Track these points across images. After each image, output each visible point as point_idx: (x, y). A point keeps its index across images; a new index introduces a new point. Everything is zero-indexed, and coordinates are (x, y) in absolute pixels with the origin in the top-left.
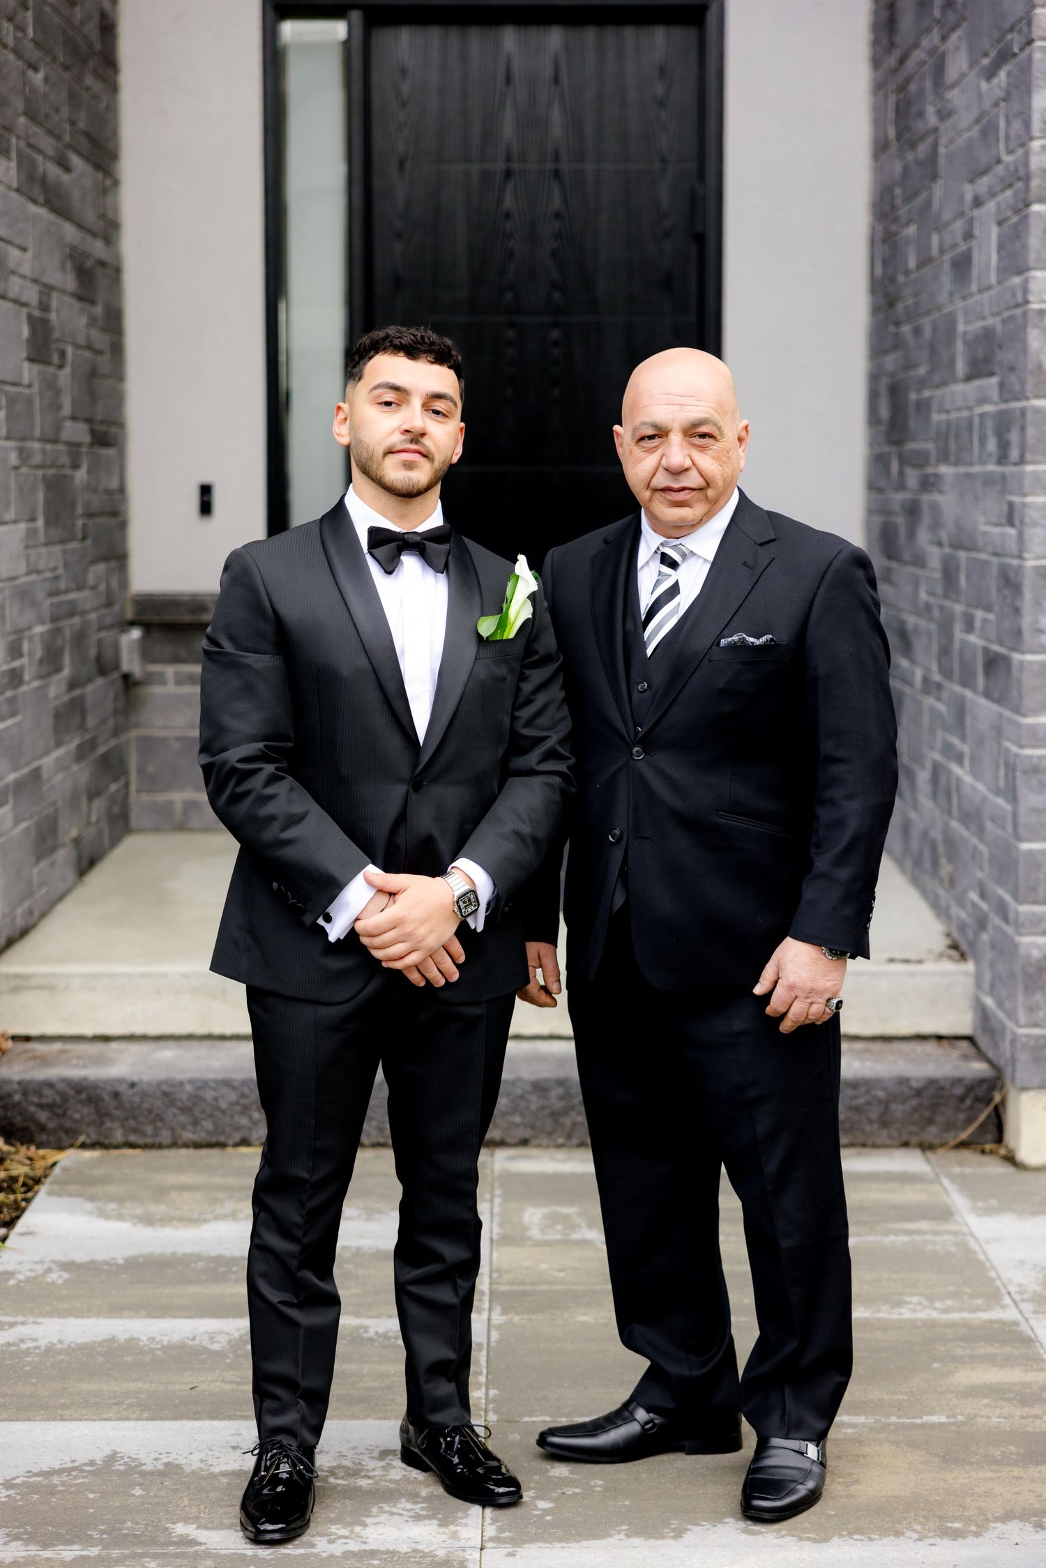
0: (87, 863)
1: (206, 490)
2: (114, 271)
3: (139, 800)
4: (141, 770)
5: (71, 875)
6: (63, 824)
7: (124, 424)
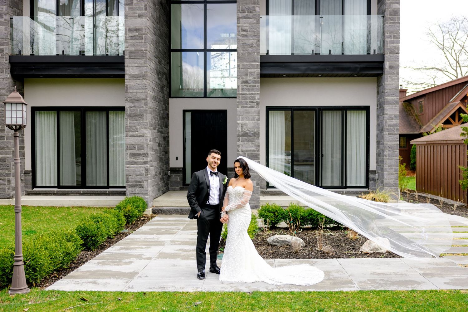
0: (164, 193)
1: (177, 158)
2: (168, 137)
3: (170, 188)
4: (170, 185)
5: (162, 194)
6: (161, 189)
7: (169, 151)
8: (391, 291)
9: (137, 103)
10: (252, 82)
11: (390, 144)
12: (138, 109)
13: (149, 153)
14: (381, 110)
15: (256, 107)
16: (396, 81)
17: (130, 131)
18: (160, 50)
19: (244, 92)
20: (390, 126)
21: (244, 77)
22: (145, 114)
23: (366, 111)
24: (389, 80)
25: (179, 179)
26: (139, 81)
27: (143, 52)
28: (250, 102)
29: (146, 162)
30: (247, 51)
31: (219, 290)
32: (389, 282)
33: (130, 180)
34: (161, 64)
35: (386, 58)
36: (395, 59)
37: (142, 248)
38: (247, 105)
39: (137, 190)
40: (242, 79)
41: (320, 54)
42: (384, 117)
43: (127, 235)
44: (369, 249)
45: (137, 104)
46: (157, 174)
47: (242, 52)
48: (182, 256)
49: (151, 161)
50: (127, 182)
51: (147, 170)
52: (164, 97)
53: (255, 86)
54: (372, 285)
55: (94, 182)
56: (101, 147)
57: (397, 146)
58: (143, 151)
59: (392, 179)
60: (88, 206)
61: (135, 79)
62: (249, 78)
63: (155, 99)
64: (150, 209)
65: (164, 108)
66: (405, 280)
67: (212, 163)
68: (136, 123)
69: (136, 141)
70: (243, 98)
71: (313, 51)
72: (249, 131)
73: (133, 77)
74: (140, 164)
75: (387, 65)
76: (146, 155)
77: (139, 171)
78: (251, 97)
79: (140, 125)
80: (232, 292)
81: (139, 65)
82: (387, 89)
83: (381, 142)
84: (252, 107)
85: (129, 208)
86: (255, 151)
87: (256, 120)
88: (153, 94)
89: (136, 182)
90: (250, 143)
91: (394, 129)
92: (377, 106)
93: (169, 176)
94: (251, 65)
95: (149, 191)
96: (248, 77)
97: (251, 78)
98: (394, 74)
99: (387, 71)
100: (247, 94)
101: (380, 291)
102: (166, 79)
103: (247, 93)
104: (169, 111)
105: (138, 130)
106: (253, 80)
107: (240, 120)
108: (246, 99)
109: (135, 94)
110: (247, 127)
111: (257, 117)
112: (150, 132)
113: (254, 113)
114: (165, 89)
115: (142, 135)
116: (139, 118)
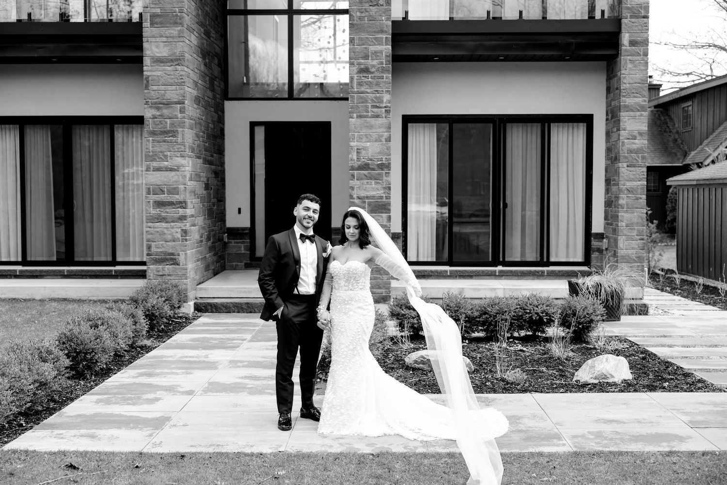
0: (215, 273)
1: (240, 210)
2: (223, 172)
3: (227, 264)
4: (228, 259)
5: (212, 275)
6: (211, 266)
7: (225, 198)
8: (632, 452)
9: (166, 108)
10: (378, 70)
11: (629, 184)
12: (168, 121)
13: (189, 201)
14: (615, 122)
15: (384, 116)
16: (643, 68)
17: (154, 160)
18: (207, 11)
19: (363, 89)
20: (630, 151)
21: (363, 61)
22: (180, 130)
23: (585, 124)
24: (630, 66)
25: (243, 249)
26: (169, 68)
27: (177, 16)
28: (373, 107)
29: (183, 218)
30: (367, 13)
31: (317, 450)
32: (628, 437)
33: (154, 249)
34: (209, 39)
35: (623, 26)
36: (640, 27)
37: (177, 374)
38: (368, 112)
39: (168, 268)
40: (359, 64)
41: (501, 18)
42: (619, 135)
43: (148, 349)
44: (592, 376)
45: (166, 112)
46: (204, 239)
47: (358, 14)
48: (249, 388)
49: (192, 216)
50: (148, 255)
51: (185, 232)
52: (214, 98)
53: (382, 77)
54: (597, 441)
55: (89, 253)
56: (101, 190)
57: (643, 189)
58: (177, 197)
59: (633, 248)
60: (78, 298)
61: (162, 65)
62: (372, 62)
63: (200, 102)
64: (191, 304)
65: (216, 119)
66: (657, 433)
67: (304, 218)
68: (164, 147)
69: (166, 180)
70: (361, 100)
71: (488, 13)
72: (371, 160)
73: (159, 61)
74: (173, 222)
75: (625, 38)
76: (183, 204)
77: (170, 234)
78: (376, 97)
79: (171, 149)
80: (341, 453)
81: (170, 40)
82: (625, 84)
83: (614, 180)
84: (377, 116)
85: (153, 300)
86: (381, 197)
87: (383, 140)
88: (195, 93)
89: (165, 253)
90: (373, 182)
91: (638, 157)
92: (607, 115)
93: (225, 245)
94: (376, 39)
95: (188, 270)
96: (370, 61)
97: (375, 62)
98: (639, 54)
99: (626, 50)
100: (368, 93)
101: (611, 452)
102: (219, 65)
103: (368, 90)
104: (224, 124)
105: (169, 158)
106: (379, 66)
107: (356, 141)
108: (367, 102)
109: (163, 92)
110: (367, 154)
111: (386, 135)
112: (190, 162)
113: (380, 127)
114: (218, 84)
115: (175, 168)
116: (170, 137)
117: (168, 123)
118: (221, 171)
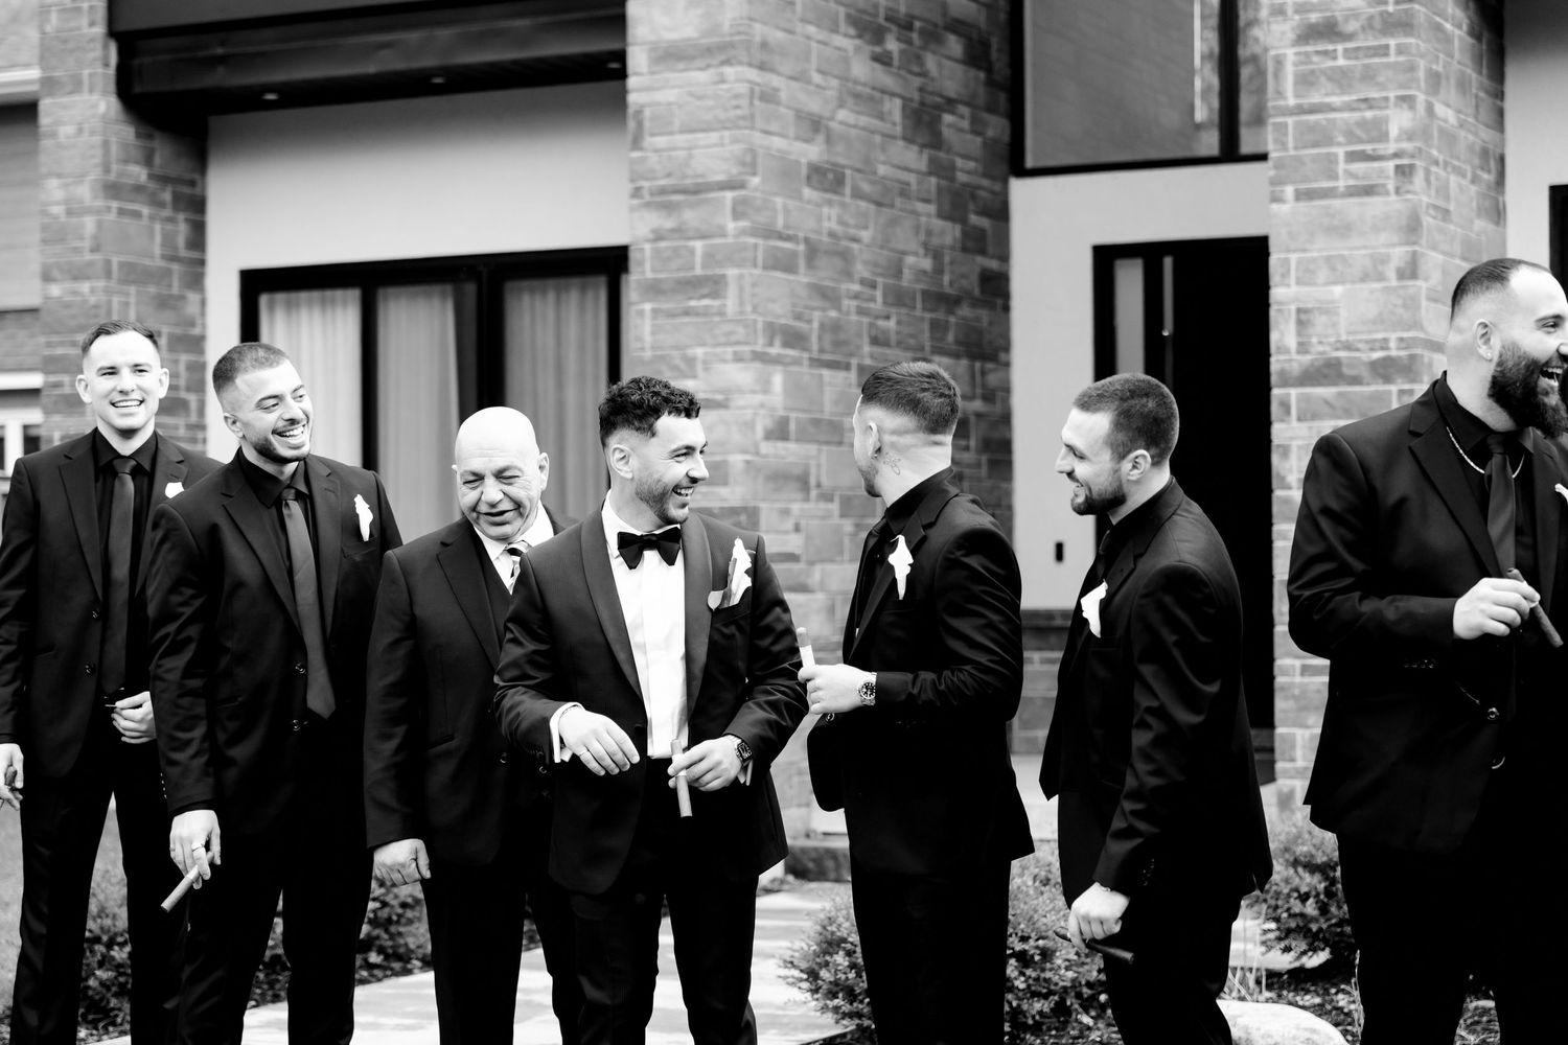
1: (1059, 548)
7: (1010, 508)
9: (692, 206)
10: (1367, 27)
12: (698, 246)
15: (1391, 187)
19: (1316, 98)
22: (732, 273)
26: (701, 76)
28: (1352, 157)
38: (1334, 177)
45: (691, 217)
49: (792, 558)
52: (940, 170)
53: (1384, 50)
58: (723, 491)
61: (681, 65)
63: (840, 181)
65: (948, 239)
68: (687, 331)
70: (1310, 137)
72: (1348, 347)
73: (671, 55)
78: (1362, 124)
79: (706, 337)
84: (1369, 191)
87: (1391, 274)
88: (812, 152)
100: (1334, 110)
102: (976, 56)
103: (1336, 100)
104: (1004, 257)
105: (699, 367)
106: (1372, 10)
107: (1292, 280)
108: (1328, 140)
109: (682, 154)
110: (1334, 325)
111: (1399, 254)
112: (778, 380)
113: (1376, 229)
114: (966, 124)
115: (719, 397)
116: (704, 296)
117: (699, 252)
118: (979, 415)
